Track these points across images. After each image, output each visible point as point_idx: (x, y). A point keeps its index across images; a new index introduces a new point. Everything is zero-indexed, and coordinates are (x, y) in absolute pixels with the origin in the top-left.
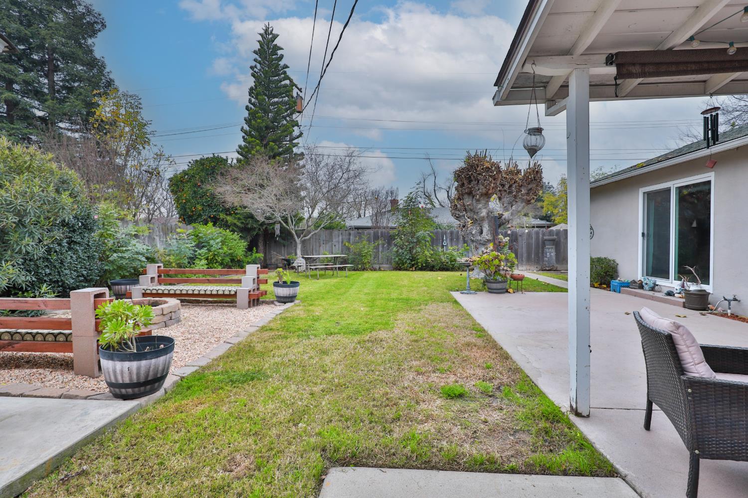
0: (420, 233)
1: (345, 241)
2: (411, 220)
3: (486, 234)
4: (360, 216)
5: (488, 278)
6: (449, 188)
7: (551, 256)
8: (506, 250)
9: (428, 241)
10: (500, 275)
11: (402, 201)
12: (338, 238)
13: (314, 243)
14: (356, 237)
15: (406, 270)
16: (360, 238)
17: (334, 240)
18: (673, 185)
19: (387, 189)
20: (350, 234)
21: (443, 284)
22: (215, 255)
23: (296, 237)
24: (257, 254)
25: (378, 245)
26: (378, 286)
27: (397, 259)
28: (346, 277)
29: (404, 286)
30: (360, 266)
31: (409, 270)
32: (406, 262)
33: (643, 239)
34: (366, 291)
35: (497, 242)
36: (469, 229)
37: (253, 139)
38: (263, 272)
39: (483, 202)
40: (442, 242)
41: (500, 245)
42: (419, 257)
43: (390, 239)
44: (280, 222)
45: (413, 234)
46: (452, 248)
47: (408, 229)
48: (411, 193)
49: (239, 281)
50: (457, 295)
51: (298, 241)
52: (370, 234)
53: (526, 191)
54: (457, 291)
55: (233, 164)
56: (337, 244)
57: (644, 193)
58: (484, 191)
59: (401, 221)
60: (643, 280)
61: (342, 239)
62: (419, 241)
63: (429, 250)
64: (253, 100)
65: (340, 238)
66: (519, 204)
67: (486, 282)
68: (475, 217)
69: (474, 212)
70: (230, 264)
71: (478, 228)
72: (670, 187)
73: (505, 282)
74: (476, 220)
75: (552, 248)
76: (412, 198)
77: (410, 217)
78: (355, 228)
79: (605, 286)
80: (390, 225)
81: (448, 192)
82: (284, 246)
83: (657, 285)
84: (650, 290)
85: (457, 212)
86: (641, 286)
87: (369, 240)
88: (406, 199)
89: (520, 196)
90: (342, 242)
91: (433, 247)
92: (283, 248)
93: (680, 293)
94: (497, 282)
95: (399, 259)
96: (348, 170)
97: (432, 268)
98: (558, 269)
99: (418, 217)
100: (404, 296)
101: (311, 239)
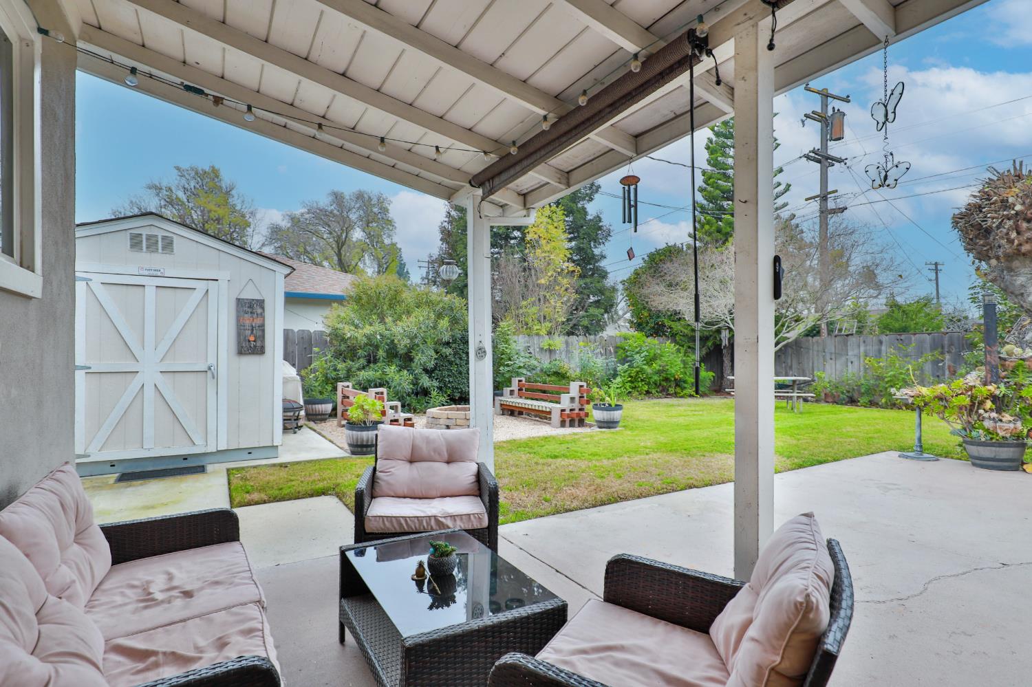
12: (856, 348)
14: (890, 347)
17: (850, 353)
20: (880, 342)
44: (728, 328)
56: (855, 360)
61: (865, 350)
65: (862, 349)
70: (664, 383)
101: (811, 351)
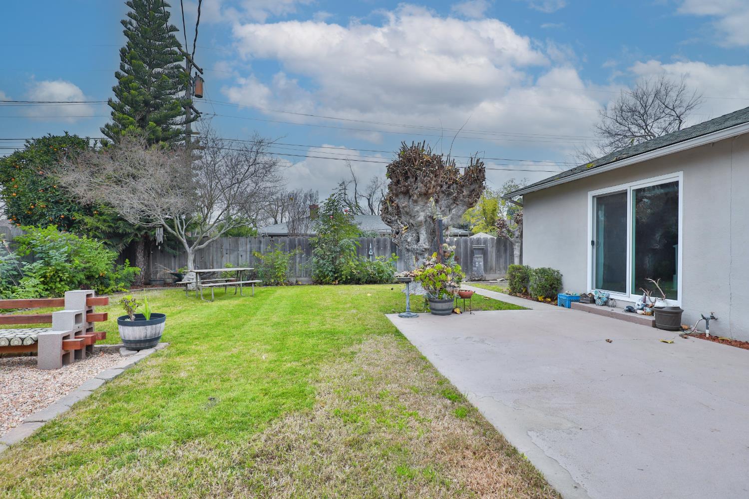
0: (344, 241)
1: (254, 251)
2: (333, 226)
3: (424, 243)
4: (276, 222)
5: (432, 297)
6: (370, 196)
7: (480, 265)
8: (452, 261)
9: (353, 250)
10: (446, 292)
11: (323, 204)
12: (244, 246)
13: (215, 253)
14: (267, 245)
15: (328, 283)
16: (273, 246)
17: (240, 249)
18: (630, 187)
19: (305, 192)
20: (260, 242)
21: (374, 303)
22: (57, 271)
23: (186, 246)
24: (130, 268)
25: (295, 254)
26: (294, 310)
27: (317, 272)
28: (252, 296)
29: (327, 308)
30: (272, 281)
31: (331, 284)
32: (328, 275)
33: (593, 248)
34: (275, 319)
35: (441, 252)
36: (404, 236)
37: (125, 116)
38: (98, 303)
39: (421, 203)
40: (368, 252)
41: (444, 256)
42: (343, 269)
43: (309, 248)
44: (163, 225)
45: (336, 242)
46: (379, 258)
47: (330, 236)
48: (333, 195)
49: (48, 319)
50: (395, 319)
51: (189, 250)
52: (285, 242)
53: (468, 193)
54: (394, 312)
55: (97, 149)
56: (243, 254)
57: (593, 197)
58: (423, 190)
59: (322, 227)
60: (594, 293)
61: (251, 248)
62: (342, 251)
63: (354, 260)
64: (127, 67)
65: (248, 246)
66: (460, 207)
67: (429, 301)
68: (411, 221)
69: (410, 215)
70: (85, 282)
71: (414, 235)
72: (627, 190)
73: (452, 300)
74: (413, 225)
75: (481, 257)
76: (334, 201)
77: (333, 222)
78: (269, 236)
79: (549, 300)
80: (308, 232)
81: (369, 200)
82: (175, 257)
83: (612, 299)
84: (603, 305)
85: (389, 217)
86: (593, 301)
87: (284, 250)
88: (327, 201)
89: (461, 198)
90: (251, 251)
91: (358, 256)
92: (173, 260)
93: (642, 309)
94: (443, 301)
95: (320, 271)
96: (255, 163)
97: (358, 282)
98: (487, 279)
99: (341, 223)
100: (327, 327)
101: (211, 248)
